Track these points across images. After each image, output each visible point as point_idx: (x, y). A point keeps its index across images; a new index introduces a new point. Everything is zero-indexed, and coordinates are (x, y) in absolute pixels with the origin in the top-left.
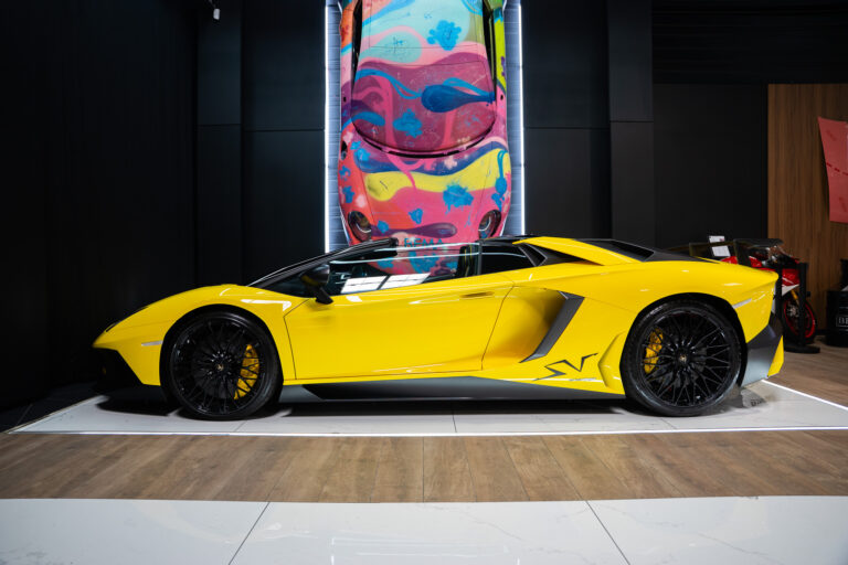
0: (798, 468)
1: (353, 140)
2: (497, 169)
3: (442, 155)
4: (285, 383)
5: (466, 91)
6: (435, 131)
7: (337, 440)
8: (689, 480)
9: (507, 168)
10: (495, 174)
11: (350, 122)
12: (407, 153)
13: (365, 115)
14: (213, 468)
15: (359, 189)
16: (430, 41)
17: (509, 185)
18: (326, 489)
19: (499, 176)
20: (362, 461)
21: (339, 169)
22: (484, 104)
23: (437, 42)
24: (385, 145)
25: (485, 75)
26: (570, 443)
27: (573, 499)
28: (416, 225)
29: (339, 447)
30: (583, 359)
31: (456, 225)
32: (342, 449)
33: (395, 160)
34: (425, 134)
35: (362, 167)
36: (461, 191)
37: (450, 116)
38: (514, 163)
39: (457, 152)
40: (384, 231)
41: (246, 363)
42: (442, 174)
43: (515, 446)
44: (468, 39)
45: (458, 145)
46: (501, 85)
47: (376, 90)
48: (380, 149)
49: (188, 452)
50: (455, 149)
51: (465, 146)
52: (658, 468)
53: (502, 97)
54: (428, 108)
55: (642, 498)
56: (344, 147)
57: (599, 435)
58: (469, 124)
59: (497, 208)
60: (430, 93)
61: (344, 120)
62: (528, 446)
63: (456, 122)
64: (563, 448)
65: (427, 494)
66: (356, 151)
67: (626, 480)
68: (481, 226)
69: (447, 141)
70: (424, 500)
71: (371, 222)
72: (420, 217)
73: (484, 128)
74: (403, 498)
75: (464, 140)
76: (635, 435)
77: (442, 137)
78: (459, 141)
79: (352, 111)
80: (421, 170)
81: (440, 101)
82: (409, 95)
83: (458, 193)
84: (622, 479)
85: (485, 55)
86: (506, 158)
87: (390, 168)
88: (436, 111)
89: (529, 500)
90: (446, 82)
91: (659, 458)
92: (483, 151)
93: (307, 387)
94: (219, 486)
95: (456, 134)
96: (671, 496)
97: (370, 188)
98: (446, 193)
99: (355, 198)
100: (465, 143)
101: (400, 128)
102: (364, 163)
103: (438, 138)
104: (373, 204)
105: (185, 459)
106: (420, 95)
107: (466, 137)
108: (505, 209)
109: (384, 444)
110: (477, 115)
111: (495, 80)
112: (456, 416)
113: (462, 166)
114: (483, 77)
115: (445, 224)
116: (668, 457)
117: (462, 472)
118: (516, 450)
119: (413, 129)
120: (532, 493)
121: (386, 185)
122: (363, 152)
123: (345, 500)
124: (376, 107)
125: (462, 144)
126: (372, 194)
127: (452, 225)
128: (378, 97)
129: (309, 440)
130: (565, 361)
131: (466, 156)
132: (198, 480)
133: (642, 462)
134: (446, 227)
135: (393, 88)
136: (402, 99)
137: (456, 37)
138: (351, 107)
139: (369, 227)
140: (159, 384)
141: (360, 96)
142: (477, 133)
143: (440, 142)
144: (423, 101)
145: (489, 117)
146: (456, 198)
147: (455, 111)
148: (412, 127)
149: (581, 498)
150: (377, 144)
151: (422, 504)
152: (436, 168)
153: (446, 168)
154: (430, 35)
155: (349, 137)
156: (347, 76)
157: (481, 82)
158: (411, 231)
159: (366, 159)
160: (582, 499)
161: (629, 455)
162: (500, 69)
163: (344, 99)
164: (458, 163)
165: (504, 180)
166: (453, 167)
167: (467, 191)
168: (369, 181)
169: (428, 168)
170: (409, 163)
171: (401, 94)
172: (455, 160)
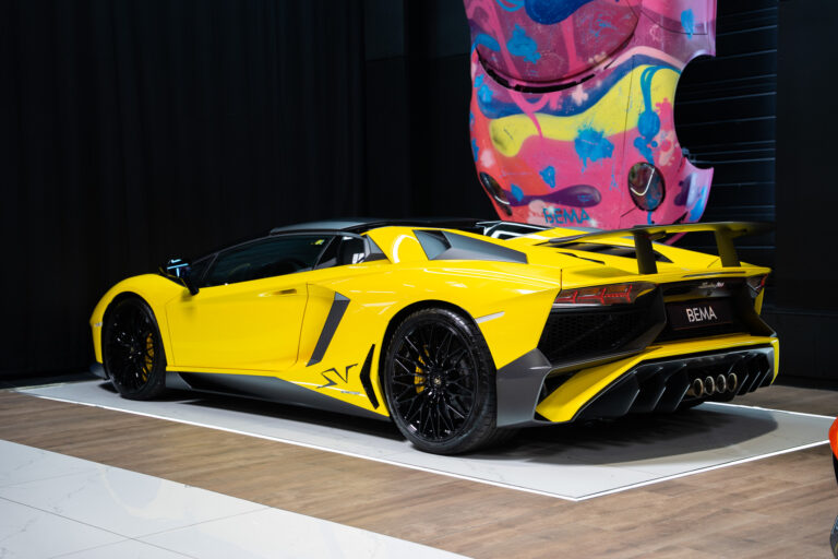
1: (477, 73)
2: (641, 98)
3: (570, 85)
4: (168, 369)
6: (555, 51)
10: (638, 106)
11: (474, 49)
12: (535, 85)
13: (482, 38)
15: (484, 141)
19: (643, 109)
24: (509, 76)
28: (556, 189)
31: (598, 186)
33: (518, 98)
34: (545, 58)
35: (485, 111)
36: (596, 136)
37: (567, 26)
39: (590, 77)
40: (520, 199)
42: (571, 114)
45: (591, 67)
48: (506, 83)
50: (590, 73)
54: (537, 20)
58: (596, 34)
59: (647, 160)
63: (577, 35)
66: (479, 90)
69: (575, 64)
71: (503, 186)
72: (553, 177)
73: (624, 35)
75: (597, 58)
77: (567, 61)
78: (591, 60)
80: (546, 110)
82: (511, 6)
83: (591, 140)
87: (511, 110)
88: (547, 23)
92: (621, 73)
95: (583, 52)
97: (496, 140)
98: (578, 142)
99: (481, 153)
101: (516, 53)
102: (487, 105)
103: (562, 60)
104: (499, 158)
106: (522, 3)
107: (598, 53)
110: (604, 18)
113: (595, 98)
115: (584, 186)
119: (529, 52)
121: (512, 134)
122: (487, 90)
124: (486, 27)
125: (597, 64)
126: (498, 147)
127: (592, 188)
128: (484, 14)
131: (599, 84)
134: (587, 191)
136: (506, 12)
140: (101, 361)
142: (614, 44)
143: (566, 66)
144: (528, 11)
145: (628, 17)
146: (591, 148)
147: (571, 17)
148: (527, 49)
150: (503, 76)
152: (564, 105)
153: (575, 105)
155: (474, 69)
158: (549, 198)
159: (489, 99)
164: (590, 96)
165: (654, 114)
166: (583, 102)
167: (604, 136)
168: (494, 130)
169: (554, 106)
170: (532, 101)
171: (502, 5)
172: (585, 91)
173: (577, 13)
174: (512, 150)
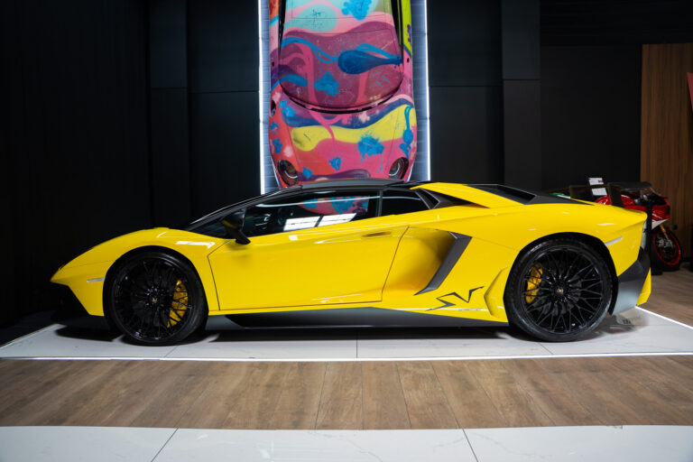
0: (660, 395)
1: (281, 99)
2: (405, 122)
3: (357, 111)
4: (210, 314)
5: (377, 56)
6: (351, 90)
7: (251, 364)
8: (560, 408)
9: (413, 122)
10: (403, 127)
11: (278, 84)
12: (327, 109)
13: (290, 78)
14: (137, 393)
15: (286, 141)
16: (345, 12)
17: (415, 136)
18: (231, 415)
19: (406, 128)
20: (269, 386)
21: (270, 124)
22: (392, 66)
23: (350, 12)
24: (308, 103)
25: (393, 41)
26: (456, 369)
27: (451, 427)
28: (335, 172)
29: (252, 372)
30: (471, 291)
31: (370, 170)
32: (255, 374)
33: (317, 116)
34: (342, 93)
35: (288, 122)
36: (373, 141)
37: (363, 77)
38: (420, 117)
39: (370, 108)
40: (308, 177)
41: (176, 296)
42: (357, 127)
43: (407, 371)
44: (378, 9)
45: (370, 102)
46: (407, 50)
47: (299, 55)
48: (304, 106)
49: (119, 378)
50: (369, 105)
51: (377, 103)
52: (533, 394)
53: (408, 60)
54: (344, 71)
55: (515, 426)
56: (273, 105)
57: (483, 361)
58: (379, 84)
59: (405, 156)
60: (345, 58)
61: (273, 82)
62: (418, 371)
63: (368, 82)
64: (449, 373)
65: (320, 421)
66: (284, 109)
67: (502, 407)
68: (392, 172)
69: (361, 99)
70: (317, 427)
71: (297, 169)
72: (339, 164)
73: (393, 87)
74: (297, 425)
75: (375, 97)
76: (516, 360)
77: (357, 96)
78: (371, 98)
79: (279, 75)
80: (339, 124)
81: (354, 65)
82: (328, 60)
83: (370, 143)
84: (498, 406)
85: (393, 24)
86: (412, 112)
87: (313, 123)
88: (351, 73)
89: (411, 427)
90: (359, 47)
91: (535, 384)
92: (392, 107)
93: (228, 316)
94: (138, 412)
95: (368, 93)
96: (541, 425)
97: (296, 140)
98: (361, 144)
99: (283, 148)
100: (377, 100)
101: (320, 88)
102: (290, 119)
103: (354, 96)
104: (298, 153)
105: (115, 385)
106: (336, 59)
107: (377, 95)
108: (412, 156)
109: (292, 369)
110: (386, 76)
111: (402, 45)
112: (360, 342)
113: (374, 120)
114: (391, 42)
115: (359, 170)
116: (543, 382)
117: (355, 398)
118: (408, 375)
119: (331, 89)
120: (415, 420)
121: (310, 137)
122: (290, 110)
123: (245, 426)
124: (299, 70)
125: (374, 101)
126: (297, 145)
127: (365, 171)
128: (301, 62)
129: (227, 364)
130: (455, 294)
131: (378, 112)
132: (119, 407)
133: (518, 387)
134: (361, 173)
135: (313, 53)
136: (322, 63)
137: (368, 8)
138: (279, 71)
139: (296, 173)
140: (102, 314)
141: (286, 62)
142: (387, 91)
143: (355, 100)
144: (340, 64)
145: (397, 77)
146: (369, 148)
147: (365, 74)
148: (330, 87)
149: (459, 426)
150: (301, 102)
151: (313, 431)
152: (352, 122)
153: (360, 123)
154: (343, 7)
155: (277, 97)
156: (275, 45)
157: (389, 48)
158: (332, 177)
159: (292, 115)
160: (460, 428)
161: (508, 380)
162: (406, 36)
163: (273, 64)
164: (371, 118)
165: (410, 131)
166: (367, 121)
167: (380, 141)
168: (295, 134)
169: (345, 122)
170: (329, 118)
171: (320, 59)
172: (368, 115)
173: (372, 70)
174: (309, 146)
